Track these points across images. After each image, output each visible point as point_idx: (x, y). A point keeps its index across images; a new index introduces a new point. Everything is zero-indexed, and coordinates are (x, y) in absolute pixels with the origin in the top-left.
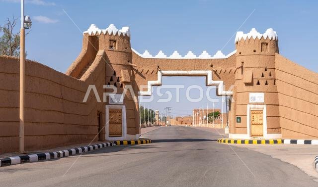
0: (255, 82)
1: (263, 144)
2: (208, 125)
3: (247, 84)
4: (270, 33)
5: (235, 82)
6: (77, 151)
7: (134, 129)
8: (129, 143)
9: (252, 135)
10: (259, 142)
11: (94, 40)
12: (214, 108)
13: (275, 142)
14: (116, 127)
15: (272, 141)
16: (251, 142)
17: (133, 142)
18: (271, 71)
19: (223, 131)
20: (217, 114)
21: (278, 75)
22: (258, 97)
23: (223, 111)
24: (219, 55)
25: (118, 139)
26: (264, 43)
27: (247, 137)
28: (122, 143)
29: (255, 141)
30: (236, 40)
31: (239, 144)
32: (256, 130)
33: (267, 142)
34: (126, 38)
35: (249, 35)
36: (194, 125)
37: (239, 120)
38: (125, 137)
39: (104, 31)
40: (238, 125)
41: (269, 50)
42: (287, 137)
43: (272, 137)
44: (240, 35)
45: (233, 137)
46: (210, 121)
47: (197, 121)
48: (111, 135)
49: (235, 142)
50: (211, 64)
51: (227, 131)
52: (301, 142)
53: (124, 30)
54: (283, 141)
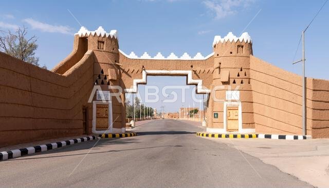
0: (232, 81)
1: (239, 138)
2: (190, 119)
3: (224, 83)
4: (245, 37)
5: (212, 81)
7: (121, 121)
8: (114, 136)
9: (228, 130)
10: (235, 136)
12: (194, 107)
13: (250, 136)
14: (102, 121)
15: (247, 136)
16: (227, 136)
17: (117, 135)
18: (246, 71)
19: (201, 123)
20: (196, 111)
21: (253, 75)
23: (201, 109)
24: (199, 57)
25: (104, 132)
26: (240, 46)
27: (223, 132)
28: (107, 136)
29: (231, 136)
30: (214, 44)
31: (216, 138)
32: (232, 125)
33: (243, 136)
34: (114, 41)
35: (226, 38)
36: (180, 119)
37: (216, 115)
38: (111, 130)
39: (93, 33)
40: (215, 120)
41: (245, 51)
42: (261, 132)
43: (247, 131)
44: (217, 39)
45: (210, 131)
46: (191, 116)
47: (182, 116)
48: (98, 128)
49: (213, 136)
50: (191, 64)
51: (204, 124)
52: (275, 137)
53: (113, 33)
54: (257, 136)
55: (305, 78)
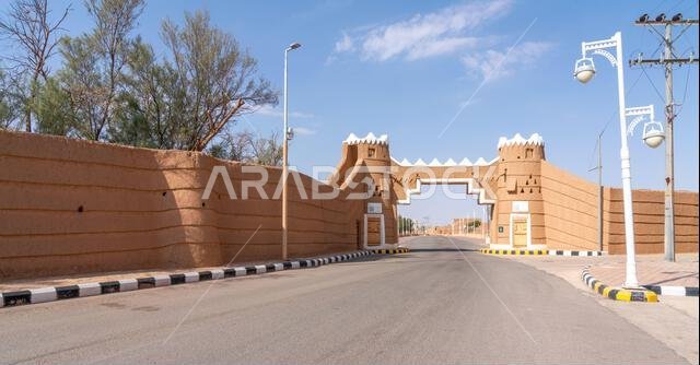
0: (519, 190)
1: (527, 255)
2: (468, 235)
3: (510, 192)
4: (536, 139)
5: (497, 190)
6: (337, 259)
7: (392, 238)
8: (387, 252)
9: (515, 246)
10: (522, 253)
11: (353, 151)
12: (475, 217)
13: (540, 253)
14: (373, 236)
15: (535, 252)
16: (513, 253)
17: (391, 252)
18: (537, 178)
19: (484, 241)
20: (478, 224)
21: (544, 182)
22: (521, 206)
23: (484, 220)
24: (481, 162)
25: (377, 248)
26: (529, 150)
27: (509, 248)
28: (380, 252)
29: (518, 252)
30: (499, 147)
31: (501, 255)
32: (519, 240)
33: (531, 253)
34: (385, 147)
35: (513, 141)
36: (453, 235)
37: (501, 229)
38: (384, 246)
39: (363, 140)
40: (501, 234)
41: (534, 156)
42: (553, 248)
43: (536, 247)
44: (503, 141)
45: (494, 247)
46: (470, 231)
47: (457, 231)
48: (370, 244)
49: (497, 252)
51: (488, 240)
52: (567, 253)
53: (383, 138)
54: (548, 252)
55: (602, 188)
